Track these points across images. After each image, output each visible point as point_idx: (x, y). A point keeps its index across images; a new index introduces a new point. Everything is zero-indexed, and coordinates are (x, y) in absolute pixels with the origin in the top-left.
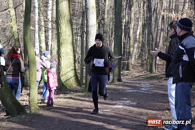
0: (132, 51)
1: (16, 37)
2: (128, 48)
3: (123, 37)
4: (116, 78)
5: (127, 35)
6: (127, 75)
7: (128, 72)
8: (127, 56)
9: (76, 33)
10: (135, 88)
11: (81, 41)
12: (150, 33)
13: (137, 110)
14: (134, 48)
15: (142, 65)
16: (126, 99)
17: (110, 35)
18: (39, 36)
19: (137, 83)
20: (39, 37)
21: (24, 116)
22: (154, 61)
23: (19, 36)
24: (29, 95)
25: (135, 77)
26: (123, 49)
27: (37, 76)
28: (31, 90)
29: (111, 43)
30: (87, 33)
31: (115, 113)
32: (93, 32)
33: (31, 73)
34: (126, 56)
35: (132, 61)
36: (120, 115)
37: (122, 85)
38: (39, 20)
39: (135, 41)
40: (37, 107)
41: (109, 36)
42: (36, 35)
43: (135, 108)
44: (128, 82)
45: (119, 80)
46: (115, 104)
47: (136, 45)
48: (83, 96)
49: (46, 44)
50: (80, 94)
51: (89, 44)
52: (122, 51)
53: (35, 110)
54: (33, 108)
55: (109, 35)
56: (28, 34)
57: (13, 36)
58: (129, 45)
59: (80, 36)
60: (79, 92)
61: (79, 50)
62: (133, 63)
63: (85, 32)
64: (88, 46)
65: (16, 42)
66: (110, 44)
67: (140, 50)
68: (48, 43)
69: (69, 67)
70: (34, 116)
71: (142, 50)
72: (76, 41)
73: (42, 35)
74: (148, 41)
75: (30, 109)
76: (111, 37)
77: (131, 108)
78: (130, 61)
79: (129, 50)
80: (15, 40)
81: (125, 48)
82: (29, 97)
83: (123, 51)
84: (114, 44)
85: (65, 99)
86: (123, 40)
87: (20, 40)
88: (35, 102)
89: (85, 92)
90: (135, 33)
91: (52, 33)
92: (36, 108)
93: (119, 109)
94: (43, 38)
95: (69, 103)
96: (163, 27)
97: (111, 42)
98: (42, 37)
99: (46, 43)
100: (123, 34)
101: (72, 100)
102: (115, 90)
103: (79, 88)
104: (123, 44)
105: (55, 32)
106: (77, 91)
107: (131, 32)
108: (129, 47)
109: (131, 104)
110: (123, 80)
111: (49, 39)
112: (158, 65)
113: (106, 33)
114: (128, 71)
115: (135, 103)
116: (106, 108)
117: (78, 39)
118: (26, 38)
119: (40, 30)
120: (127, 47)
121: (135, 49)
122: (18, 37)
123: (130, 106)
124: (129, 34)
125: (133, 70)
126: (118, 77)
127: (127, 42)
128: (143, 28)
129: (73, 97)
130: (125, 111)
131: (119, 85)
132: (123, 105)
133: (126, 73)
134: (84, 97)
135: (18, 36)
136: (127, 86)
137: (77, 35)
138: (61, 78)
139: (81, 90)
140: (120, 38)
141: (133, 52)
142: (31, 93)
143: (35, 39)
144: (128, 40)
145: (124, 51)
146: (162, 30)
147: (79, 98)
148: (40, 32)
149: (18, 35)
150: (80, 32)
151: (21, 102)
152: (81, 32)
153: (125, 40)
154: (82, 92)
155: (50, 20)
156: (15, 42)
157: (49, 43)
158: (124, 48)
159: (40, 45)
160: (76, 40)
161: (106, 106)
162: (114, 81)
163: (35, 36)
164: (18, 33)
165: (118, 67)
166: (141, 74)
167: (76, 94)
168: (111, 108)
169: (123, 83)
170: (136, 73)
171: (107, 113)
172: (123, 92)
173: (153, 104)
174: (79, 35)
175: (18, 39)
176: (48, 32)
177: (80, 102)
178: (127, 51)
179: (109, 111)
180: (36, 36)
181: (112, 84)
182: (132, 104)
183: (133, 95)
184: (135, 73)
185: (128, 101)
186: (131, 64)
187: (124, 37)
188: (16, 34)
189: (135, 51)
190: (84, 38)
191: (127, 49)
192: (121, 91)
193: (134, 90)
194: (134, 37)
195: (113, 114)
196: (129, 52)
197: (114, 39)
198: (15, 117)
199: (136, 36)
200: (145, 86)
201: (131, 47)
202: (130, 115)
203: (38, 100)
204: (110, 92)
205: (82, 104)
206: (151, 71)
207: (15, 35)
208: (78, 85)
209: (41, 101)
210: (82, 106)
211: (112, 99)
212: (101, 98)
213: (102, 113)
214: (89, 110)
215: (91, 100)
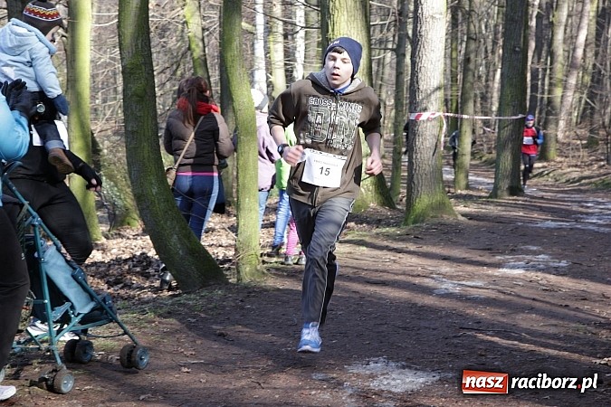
0: (559, 100)
1: (197, 52)
2: (546, 88)
3: (530, 54)
4: (505, 184)
5: (545, 48)
6: (540, 174)
7: (544, 167)
8: (544, 115)
9: (381, 41)
10: (566, 214)
11: (394, 66)
13: (570, 284)
14: (565, 88)
15: (591, 144)
16: (535, 248)
17: (490, 48)
18: (267, 51)
19: (572, 202)
20: (266, 55)
21: (220, 292)
23: (206, 49)
24: (234, 229)
25: (567, 181)
26: (529, 91)
27: (259, 171)
28: (242, 214)
29: (491, 73)
30: (416, 41)
31: (499, 291)
32: (434, 39)
33: (241, 162)
34: (540, 113)
35: (560, 130)
36: (515, 299)
37: (524, 207)
39: (571, 65)
40: (259, 267)
41: (486, 51)
42: (256, 46)
43: (566, 278)
44: (542, 198)
45: (515, 190)
46: (499, 265)
47: (573, 81)
48: (401, 239)
49: (286, 76)
50: (391, 230)
51: (420, 75)
52: (525, 99)
53: (253, 275)
54: (248, 269)
55: (486, 48)
56: (236, 43)
57: (189, 49)
58: (551, 78)
59: (392, 50)
60: (388, 225)
61: (388, 96)
62: (560, 136)
63: (409, 37)
64: (417, 83)
65: (198, 70)
66: (487, 76)
67: (585, 95)
68: (292, 72)
70: (250, 293)
71: (592, 96)
72: (378, 66)
73: (276, 46)
75: (239, 272)
76: (493, 52)
77: (552, 278)
78: (551, 131)
79: (549, 94)
80: (194, 62)
81: (537, 88)
82: (236, 235)
83: (528, 97)
84: (502, 74)
85: (344, 245)
86: (529, 63)
87: (208, 62)
88: (253, 252)
89: (406, 224)
90: (571, 39)
91: (306, 39)
92: (258, 270)
93: (514, 278)
94: (278, 56)
95: (356, 257)
97: (491, 69)
98: (275, 55)
99: (286, 71)
100: (533, 45)
101: (365, 248)
102: (502, 220)
103: (386, 212)
104: (529, 75)
105: (316, 36)
106: (380, 221)
107: (560, 35)
108: (551, 84)
109: (551, 264)
110: (527, 191)
111: (295, 61)
113: (475, 40)
114: (545, 164)
115: (563, 263)
116: (471, 277)
117: (388, 60)
118: (229, 55)
119: (269, 30)
120: (543, 85)
121: (570, 93)
122: (202, 53)
123: (547, 270)
124: (551, 44)
125: (559, 159)
126: (512, 181)
127: (545, 70)
129: (367, 239)
130: (532, 288)
131: (516, 206)
132: (527, 268)
133: (539, 168)
134: (403, 240)
135: (204, 51)
136: (542, 209)
137: (383, 47)
139: (392, 219)
140: (520, 56)
141: (562, 102)
142: (241, 223)
143: (253, 60)
144: (546, 64)
145: (533, 98)
147: (385, 243)
148: (271, 38)
149: (204, 47)
150: (392, 39)
151: (211, 250)
152: (397, 38)
153: (536, 61)
154: (397, 225)
156: (194, 67)
157: (295, 74)
158: (534, 88)
159: (268, 78)
160: (381, 63)
161: (470, 268)
162: (499, 192)
163: (253, 50)
164: (203, 40)
165: (513, 149)
167: (378, 230)
168: (489, 276)
169: (526, 201)
170: (571, 169)
171: (475, 292)
172: (528, 227)
174: (390, 46)
175: (203, 58)
176: (293, 39)
177: (390, 256)
178: (542, 98)
179: (479, 284)
180: (256, 51)
181: (492, 202)
182: (556, 265)
183: (558, 237)
184: (569, 170)
185: (542, 256)
186: (553, 140)
187: (534, 52)
188: (197, 45)
189: (571, 97)
190: (404, 55)
191: (543, 93)
192: (520, 224)
193: (563, 221)
194: (566, 54)
195: (493, 294)
196: (550, 101)
197: (503, 59)
198: (194, 292)
199: (574, 50)
200: (599, 210)
201: (555, 85)
202: (547, 299)
203: (263, 247)
204: (483, 227)
205: (394, 261)
207: (193, 46)
208: (383, 205)
209: (269, 250)
210: (395, 267)
211: (490, 250)
212: (455, 244)
213: (457, 290)
214: (417, 281)
215: (425, 249)
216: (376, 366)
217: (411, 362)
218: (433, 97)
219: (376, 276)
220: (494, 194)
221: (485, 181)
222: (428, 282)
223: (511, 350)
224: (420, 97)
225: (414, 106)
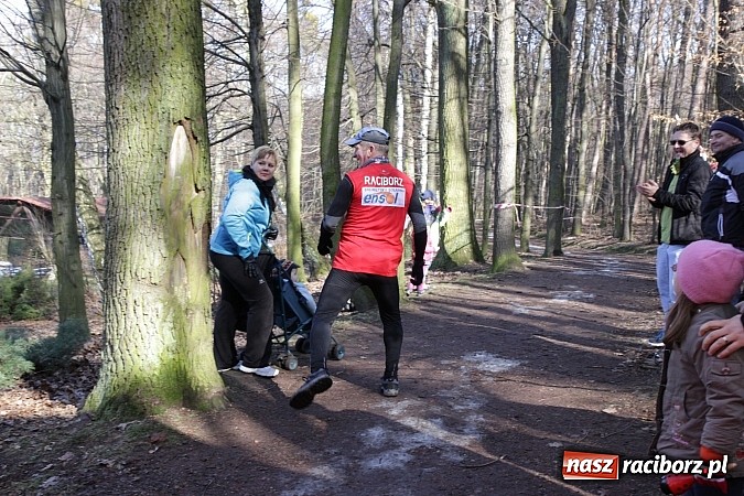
0: (583, 198)
2: (575, 191)
4: (551, 250)
5: (574, 167)
6: (572, 244)
8: (574, 207)
12: (620, 161)
14: (586, 191)
15: (603, 225)
22: (628, 216)
29: (540, 182)
35: (583, 217)
38: (405, 136)
39: (589, 177)
45: (558, 253)
47: (590, 187)
48: (490, 281)
50: (484, 276)
58: (577, 185)
62: (583, 221)
67: (598, 196)
69: (462, 225)
71: (602, 195)
74: (617, 177)
77: (586, 306)
78: (578, 217)
79: (576, 194)
84: (547, 184)
89: (493, 272)
90: (589, 162)
93: (561, 305)
96: (646, 150)
103: (480, 265)
105: (434, 158)
106: (476, 270)
107: (583, 159)
108: (577, 189)
109: (584, 296)
112: (636, 225)
114: (574, 238)
115: (591, 296)
116: (536, 303)
119: (405, 155)
120: (573, 189)
121: (589, 194)
123: (581, 300)
124: (577, 164)
125: (583, 235)
126: (556, 247)
128: (605, 151)
129: (469, 281)
130: (573, 310)
132: (570, 298)
133: (571, 240)
136: (575, 264)
138: (446, 246)
139: (483, 269)
140: (561, 170)
141: (584, 200)
144: (575, 176)
145: (567, 197)
146: (645, 156)
148: (407, 160)
154: (487, 273)
155: (426, 135)
157: (422, 182)
161: (534, 299)
162: (549, 253)
166: (600, 243)
167: (475, 276)
169: (565, 259)
172: (567, 274)
173: (629, 298)
178: (572, 197)
182: (587, 296)
183: (586, 280)
184: (589, 241)
185: (578, 291)
186: (579, 223)
189: (589, 197)
191: (573, 194)
192: (562, 272)
193: (589, 271)
194: (586, 171)
196: (577, 199)
197: (548, 174)
199: (591, 168)
200: (610, 266)
201: (580, 189)
202: (583, 317)
206: (621, 236)
210: (487, 298)
211: (545, 288)
212: (524, 285)
213: (527, 312)
214: (502, 306)
215: (505, 288)
216: (480, 356)
217: (502, 355)
218: (508, 194)
219: (476, 304)
220: (545, 255)
221: (539, 248)
222: (508, 307)
223: (563, 347)
224: (501, 194)
225: (498, 200)
